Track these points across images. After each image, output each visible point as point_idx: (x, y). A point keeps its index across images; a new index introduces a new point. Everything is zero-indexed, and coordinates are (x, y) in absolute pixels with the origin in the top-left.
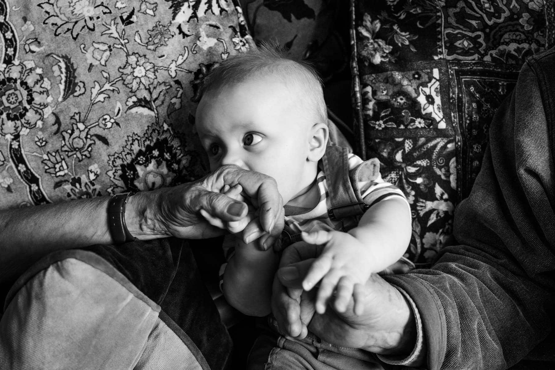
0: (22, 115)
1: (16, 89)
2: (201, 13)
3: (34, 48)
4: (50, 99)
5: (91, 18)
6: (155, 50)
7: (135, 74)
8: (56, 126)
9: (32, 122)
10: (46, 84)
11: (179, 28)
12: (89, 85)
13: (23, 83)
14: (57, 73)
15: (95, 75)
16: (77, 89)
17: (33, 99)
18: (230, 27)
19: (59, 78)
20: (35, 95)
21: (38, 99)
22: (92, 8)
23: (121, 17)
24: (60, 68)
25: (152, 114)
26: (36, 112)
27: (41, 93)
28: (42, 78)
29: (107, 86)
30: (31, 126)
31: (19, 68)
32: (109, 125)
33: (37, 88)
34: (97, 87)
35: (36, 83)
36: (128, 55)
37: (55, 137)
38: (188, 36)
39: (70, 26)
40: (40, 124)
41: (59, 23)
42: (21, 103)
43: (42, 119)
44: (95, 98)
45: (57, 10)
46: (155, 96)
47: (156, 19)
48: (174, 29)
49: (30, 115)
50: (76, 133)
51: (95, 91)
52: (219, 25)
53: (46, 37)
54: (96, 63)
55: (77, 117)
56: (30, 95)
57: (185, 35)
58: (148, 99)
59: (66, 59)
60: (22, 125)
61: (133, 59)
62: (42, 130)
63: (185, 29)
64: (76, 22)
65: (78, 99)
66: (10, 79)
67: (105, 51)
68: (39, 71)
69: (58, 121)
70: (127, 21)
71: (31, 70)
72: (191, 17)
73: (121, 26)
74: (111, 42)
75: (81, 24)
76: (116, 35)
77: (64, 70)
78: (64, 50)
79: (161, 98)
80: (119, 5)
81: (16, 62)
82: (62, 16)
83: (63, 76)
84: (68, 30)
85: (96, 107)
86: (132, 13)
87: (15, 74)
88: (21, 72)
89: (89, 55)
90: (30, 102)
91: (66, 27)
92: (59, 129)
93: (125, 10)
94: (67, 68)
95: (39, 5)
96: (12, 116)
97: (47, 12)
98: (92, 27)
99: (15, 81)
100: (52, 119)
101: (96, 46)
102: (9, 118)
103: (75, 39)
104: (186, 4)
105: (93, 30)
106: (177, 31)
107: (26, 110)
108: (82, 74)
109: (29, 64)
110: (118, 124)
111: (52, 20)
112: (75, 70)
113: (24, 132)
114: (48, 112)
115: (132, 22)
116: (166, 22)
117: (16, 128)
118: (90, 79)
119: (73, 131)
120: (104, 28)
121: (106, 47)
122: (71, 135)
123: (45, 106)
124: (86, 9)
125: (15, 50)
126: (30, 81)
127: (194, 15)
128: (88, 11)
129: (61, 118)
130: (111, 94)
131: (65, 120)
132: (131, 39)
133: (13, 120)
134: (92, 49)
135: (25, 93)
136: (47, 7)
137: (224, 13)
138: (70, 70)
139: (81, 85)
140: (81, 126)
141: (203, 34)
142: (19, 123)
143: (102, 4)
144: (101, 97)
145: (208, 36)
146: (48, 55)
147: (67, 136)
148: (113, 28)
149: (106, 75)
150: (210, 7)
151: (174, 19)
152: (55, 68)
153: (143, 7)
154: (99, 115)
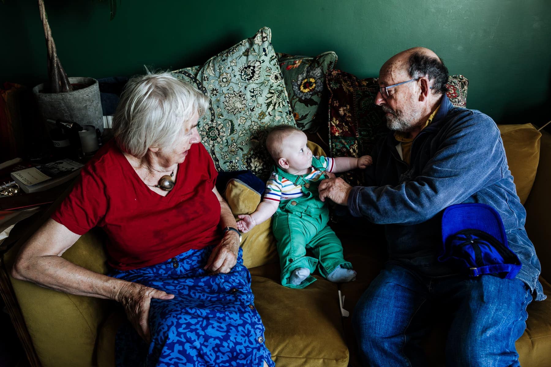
0: (216, 139)
1: (214, 130)
2: (276, 108)
3: (221, 117)
4: (225, 134)
5: (240, 108)
6: (260, 120)
7: (254, 128)
8: (226, 144)
9: (219, 141)
10: (224, 129)
11: (269, 113)
12: (238, 131)
13: (217, 129)
14: (228, 126)
15: (240, 127)
16: (234, 132)
17: (220, 134)
18: (286, 112)
19: (228, 128)
20: (220, 133)
21: (221, 134)
22: (241, 105)
23: (250, 109)
24: (229, 124)
25: (258, 142)
26: (221, 138)
27: (222, 132)
28: (223, 127)
29: (244, 132)
30: (218, 143)
31: (216, 123)
32: (244, 144)
33: (221, 131)
34: (241, 132)
35: (221, 129)
36: (252, 122)
37: (226, 147)
38: (271, 116)
39: (233, 110)
40: (221, 142)
41: (230, 109)
42: (216, 135)
43: (222, 141)
44: (241, 135)
45: (229, 105)
46: (259, 136)
47: (261, 110)
48: (267, 113)
49: (219, 140)
50: (233, 146)
51: (240, 133)
52: (282, 111)
53: (225, 113)
54: (241, 124)
55: (234, 141)
56: (219, 132)
57: (271, 115)
58: (257, 136)
59: (231, 121)
60: (216, 143)
61: (253, 123)
62: (222, 144)
63: (271, 113)
64: (235, 109)
65: (234, 135)
66: (212, 127)
67: (244, 120)
68: (222, 125)
69: (227, 142)
70: (252, 110)
71: (220, 124)
72: (273, 109)
73: (250, 112)
74: (247, 117)
75: (237, 110)
76: (248, 115)
77: (230, 125)
78: (230, 118)
79: (262, 137)
80: (250, 104)
81: (215, 121)
82: (230, 107)
83: (230, 127)
84: (232, 112)
85: (240, 138)
86: (254, 108)
87: (214, 125)
88: (216, 125)
89: (239, 121)
90: (219, 135)
91: (232, 110)
92: (227, 144)
93: (252, 106)
94: (231, 124)
95: (223, 102)
96: (213, 139)
97: (225, 105)
98: (240, 111)
99: (214, 127)
100: (225, 141)
101: (241, 118)
102: (211, 140)
103: (234, 115)
104: (272, 105)
105: (241, 112)
106: (268, 114)
107: (217, 138)
108: (236, 127)
109: (219, 123)
110: (247, 144)
111: (227, 108)
112: (234, 125)
113: (216, 144)
114: (224, 138)
115: (254, 111)
116: (264, 111)
117: (214, 143)
118: (239, 129)
119: (232, 146)
120: (244, 112)
121: (245, 119)
122: (231, 147)
123: (223, 136)
124: (239, 105)
125: (214, 117)
126: (219, 128)
127: (274, 109)
128: (240, 106)
129: (228, 141)
130: (245, 134)
131: (230, 142)
132: (253, 116)
133: (213, 140)
134: (240, 119)
135: (217, 132)
136: (226, 103)
137: (284, 107)
138: (232, 125)
139: (236, 131)
140: (235, 144)
141: (277, 115)
142: (215, 142)
143: (244, 104)
144: (242, 135)
145: (278, 116)
146: (225, 120)
147: (230, 147)
148: (247, 112)
149: (244, 128)
150: (279, 105)
151: (267, 110)
152: (227, 124)
153: (258, 105)
154: (241, 141)
